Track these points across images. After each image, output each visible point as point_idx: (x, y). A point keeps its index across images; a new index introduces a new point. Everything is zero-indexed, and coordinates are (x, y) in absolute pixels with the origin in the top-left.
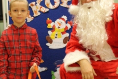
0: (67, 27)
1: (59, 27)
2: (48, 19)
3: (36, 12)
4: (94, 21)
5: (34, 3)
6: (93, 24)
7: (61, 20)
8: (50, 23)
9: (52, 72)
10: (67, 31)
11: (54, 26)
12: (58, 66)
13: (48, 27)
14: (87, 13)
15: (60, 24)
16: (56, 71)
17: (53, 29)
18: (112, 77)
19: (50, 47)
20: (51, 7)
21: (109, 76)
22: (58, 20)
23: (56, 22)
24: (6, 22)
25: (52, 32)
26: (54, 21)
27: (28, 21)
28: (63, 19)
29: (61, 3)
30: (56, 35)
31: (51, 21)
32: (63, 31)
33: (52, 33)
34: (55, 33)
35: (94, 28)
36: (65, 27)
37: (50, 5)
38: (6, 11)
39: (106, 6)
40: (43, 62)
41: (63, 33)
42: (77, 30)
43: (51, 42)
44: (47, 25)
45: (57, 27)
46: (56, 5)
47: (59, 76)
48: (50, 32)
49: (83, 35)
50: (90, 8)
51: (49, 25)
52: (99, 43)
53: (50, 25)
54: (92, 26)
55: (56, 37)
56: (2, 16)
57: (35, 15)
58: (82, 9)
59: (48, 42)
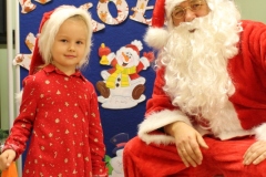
0: (141, 65)
1: (125, 64)
2: (103, 45)
4: (203, 56)
6: (202, 63)
7: (130, 50)
8: (106, 53)
9: (107, 157)
10: (140, 72)
11: (114, 61)
12: (119, 145)
13: (101, 62)
14: (189, 42)
15: (127, 58)
16: (115, 155)
17: (111, 68)
18: (232, 171)
19: (103, 106)
20: (110, 20)
21: (226, 170)
22: (124, 49)
23: (118, 52)
24: (14, 47)
25: (111, 73)
26: (115, 50)
28: (134, 48)
29: (131, 13)
30: (119, 80)
31: (109, 49)
32: (134, 72)
33: (109, 75)
34: (115, 75)
35: (204, 70)
36: (137, 64)
37: (109, 16)
38: (14, 26)
41: (132, 77)
42: (166, 77)
43: (107, 94)
44: (100, 58)
45: (120, 63)
46: (121, 17)
47: (122, 166)
48: (104, 74)
50: (193, 31)
51: (104, 58)
52: (216, 101)
53: (107, 59)
54: (200, 66)
55: (118, 85)
58: (176, 35)
59: (100, 95)
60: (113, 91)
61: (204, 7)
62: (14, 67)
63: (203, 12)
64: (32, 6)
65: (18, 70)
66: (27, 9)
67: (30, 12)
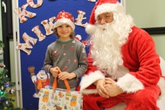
3: (48, 30)
5: (46, 21)
27: (40, 40)
38: (17, 28)
39: (120, 28)
42: (91, 51)
49: (97, 57)
56: (12, 34)
57: (47, 34)
61: (111, 18)
62: (17, 50)
63: (110, 20)
64: (25, 19)
65: (19, 51)
66: (23, 21)
67: (24, 22)
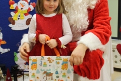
0: (29, 9)
1: (22, 9)
7: (24, 2)
8: (13, 4)
9: (15, 53)
11: (17, 7)
13: (10, 8)
15: (23, 5)
17: (15, 11)
19: (12, 29)
22: (21, 2)
23: (18, 3)
25: (15, 13)
30: (19, 16)
31: (14, 2)
32: (26, 12)
34: (17, 14)
36: (27, 8)
40: (6, 43)
41: (26, 15)
43: (14, 23)
44: (10, 6)
45: (19, 8)
48: (12, 13)
51: (12, 6)
55: (19, 19)
59: (10, 23)
60: (17, 22)
